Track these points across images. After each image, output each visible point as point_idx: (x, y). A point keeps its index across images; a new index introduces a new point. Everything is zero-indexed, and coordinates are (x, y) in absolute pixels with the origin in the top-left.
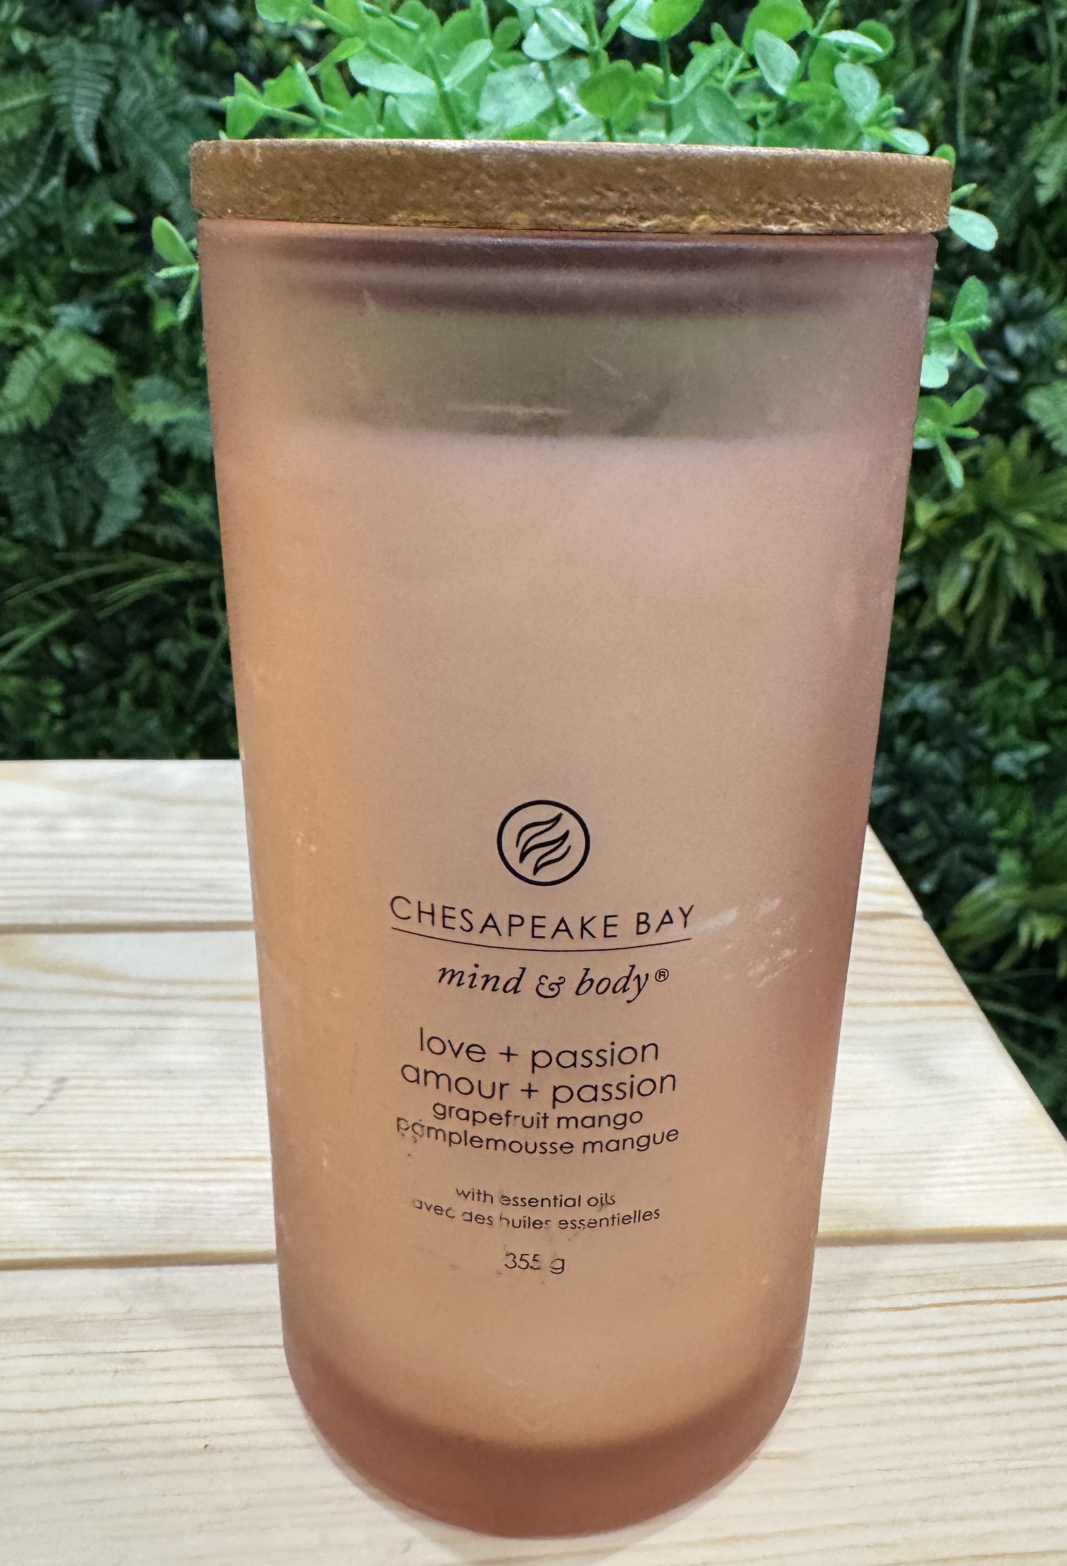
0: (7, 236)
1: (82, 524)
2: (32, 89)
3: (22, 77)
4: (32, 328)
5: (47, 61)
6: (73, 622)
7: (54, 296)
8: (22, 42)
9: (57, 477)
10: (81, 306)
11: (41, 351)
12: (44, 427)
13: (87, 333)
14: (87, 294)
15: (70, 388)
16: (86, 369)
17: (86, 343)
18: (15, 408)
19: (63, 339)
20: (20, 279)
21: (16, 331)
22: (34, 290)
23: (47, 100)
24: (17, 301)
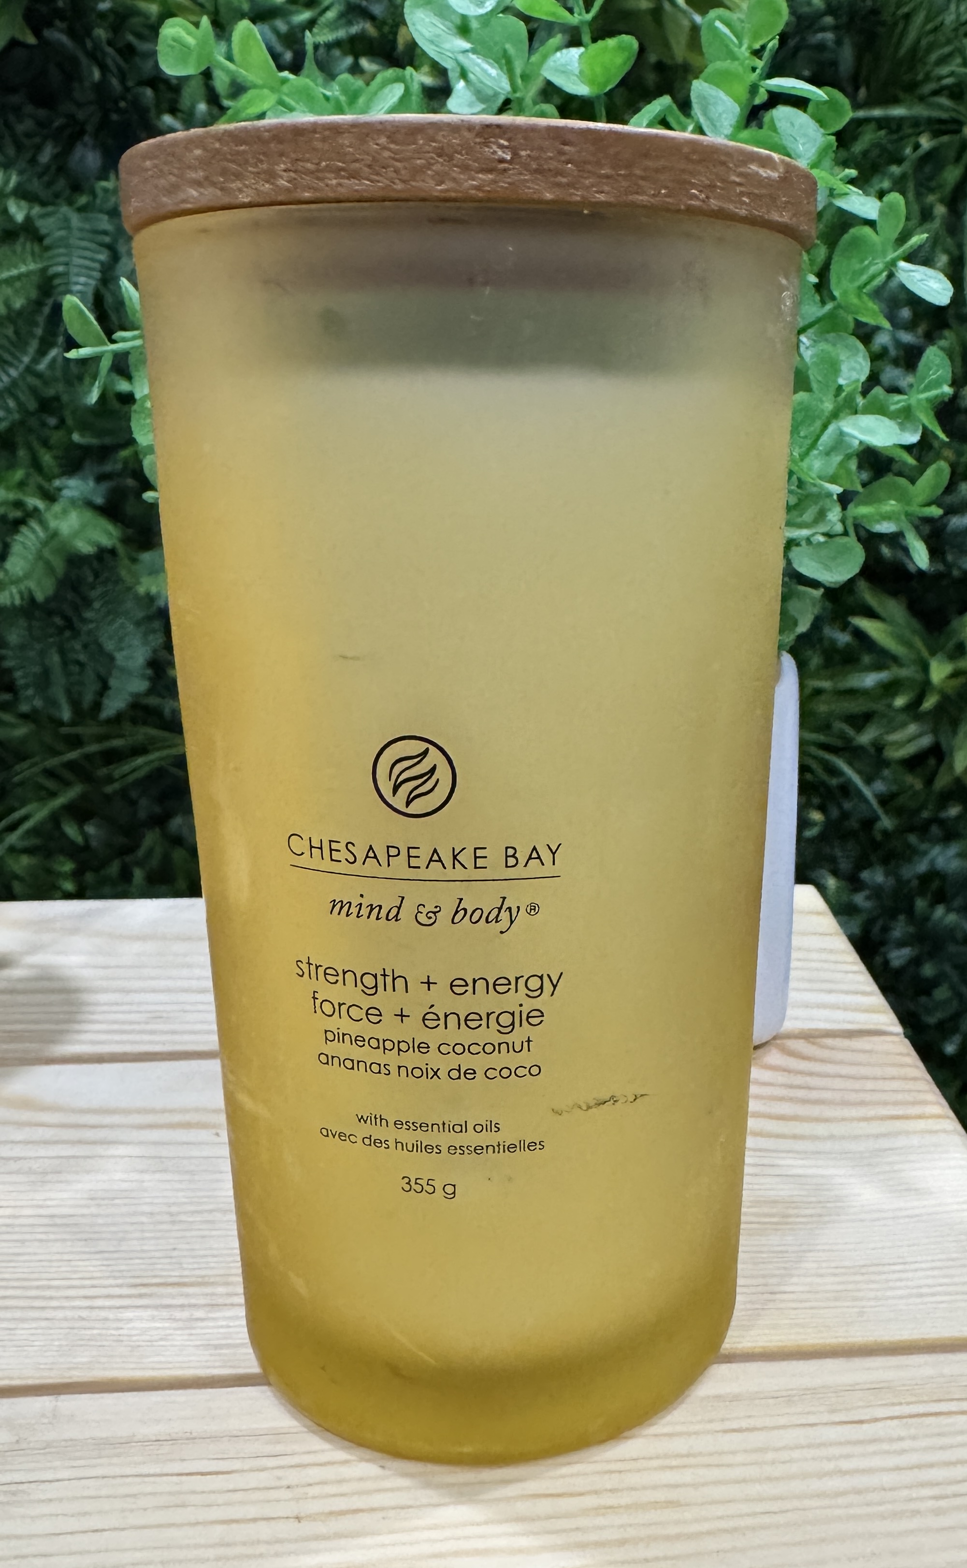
0: (8, 410)
1: (88, 698)
2: (30, 258)
3: (18, 248)
4: (34, 502)
5: (43, 231)
6: (83, 797)
7: (56, 470)
8: (18, 211)
9: (62, 652)
10: (84, 479)
11: (43, 523)
12: (48, 600)
13: (89, 504)
14: (89, 467)
15: (75, 560)
16: (90, 542)
17: (89, 514)
18: (17, 581)
19: (65, 512)
20: (22, 453)
21: (18, 504)
22: (36, 465)
23: (44, 270)
24: (19, 474)
